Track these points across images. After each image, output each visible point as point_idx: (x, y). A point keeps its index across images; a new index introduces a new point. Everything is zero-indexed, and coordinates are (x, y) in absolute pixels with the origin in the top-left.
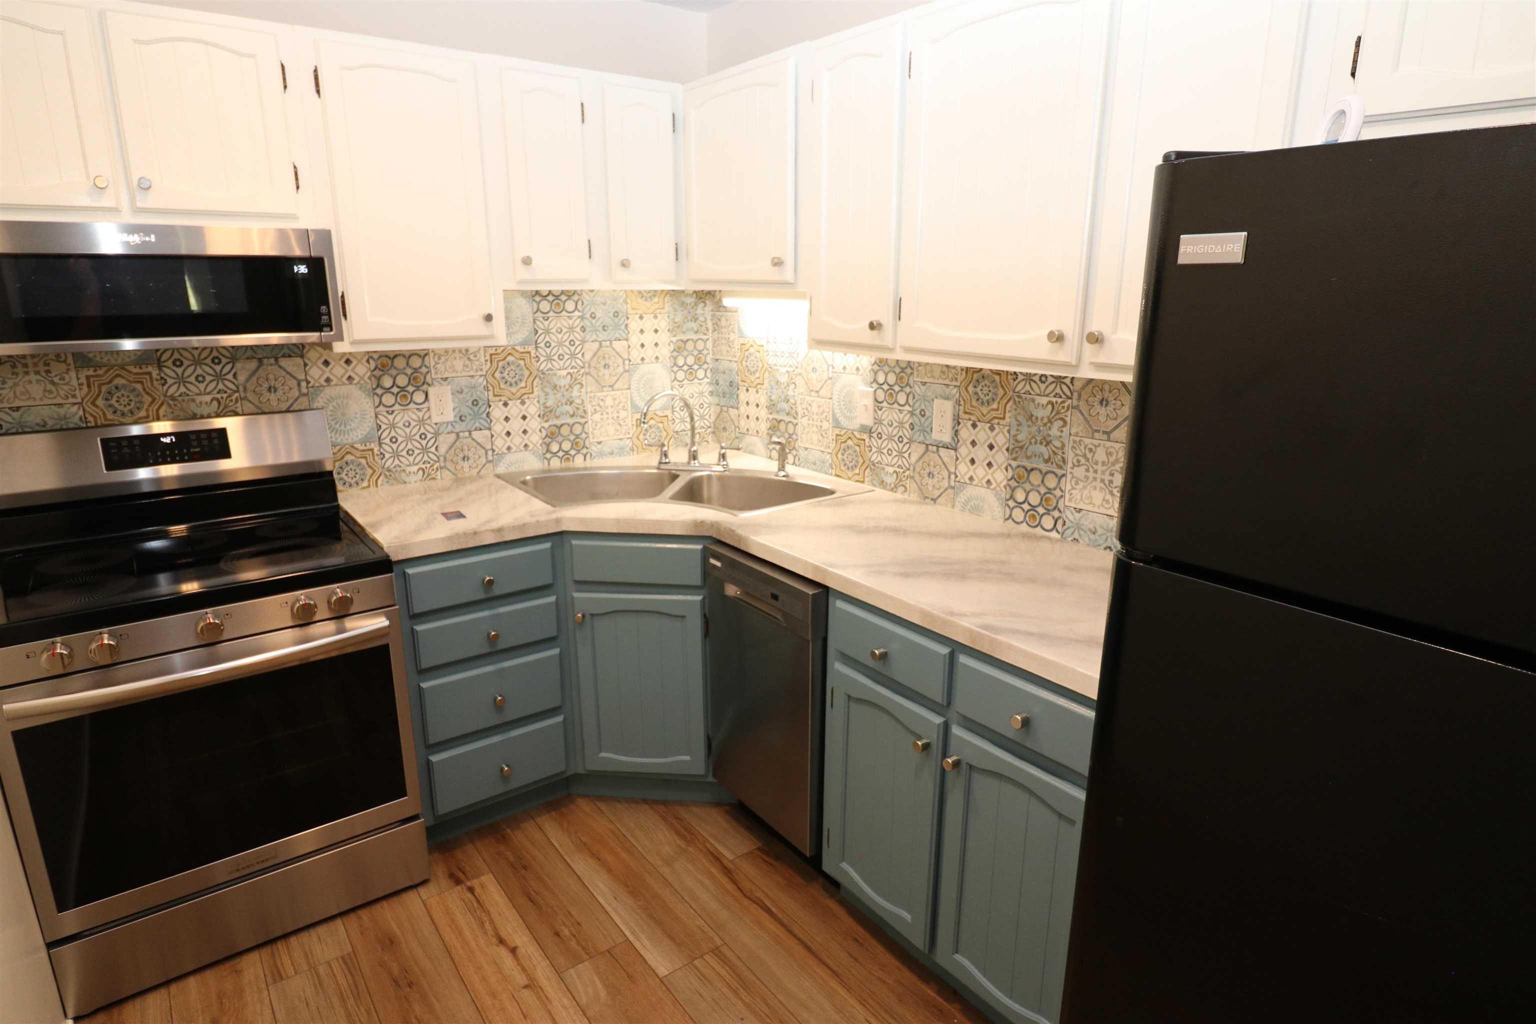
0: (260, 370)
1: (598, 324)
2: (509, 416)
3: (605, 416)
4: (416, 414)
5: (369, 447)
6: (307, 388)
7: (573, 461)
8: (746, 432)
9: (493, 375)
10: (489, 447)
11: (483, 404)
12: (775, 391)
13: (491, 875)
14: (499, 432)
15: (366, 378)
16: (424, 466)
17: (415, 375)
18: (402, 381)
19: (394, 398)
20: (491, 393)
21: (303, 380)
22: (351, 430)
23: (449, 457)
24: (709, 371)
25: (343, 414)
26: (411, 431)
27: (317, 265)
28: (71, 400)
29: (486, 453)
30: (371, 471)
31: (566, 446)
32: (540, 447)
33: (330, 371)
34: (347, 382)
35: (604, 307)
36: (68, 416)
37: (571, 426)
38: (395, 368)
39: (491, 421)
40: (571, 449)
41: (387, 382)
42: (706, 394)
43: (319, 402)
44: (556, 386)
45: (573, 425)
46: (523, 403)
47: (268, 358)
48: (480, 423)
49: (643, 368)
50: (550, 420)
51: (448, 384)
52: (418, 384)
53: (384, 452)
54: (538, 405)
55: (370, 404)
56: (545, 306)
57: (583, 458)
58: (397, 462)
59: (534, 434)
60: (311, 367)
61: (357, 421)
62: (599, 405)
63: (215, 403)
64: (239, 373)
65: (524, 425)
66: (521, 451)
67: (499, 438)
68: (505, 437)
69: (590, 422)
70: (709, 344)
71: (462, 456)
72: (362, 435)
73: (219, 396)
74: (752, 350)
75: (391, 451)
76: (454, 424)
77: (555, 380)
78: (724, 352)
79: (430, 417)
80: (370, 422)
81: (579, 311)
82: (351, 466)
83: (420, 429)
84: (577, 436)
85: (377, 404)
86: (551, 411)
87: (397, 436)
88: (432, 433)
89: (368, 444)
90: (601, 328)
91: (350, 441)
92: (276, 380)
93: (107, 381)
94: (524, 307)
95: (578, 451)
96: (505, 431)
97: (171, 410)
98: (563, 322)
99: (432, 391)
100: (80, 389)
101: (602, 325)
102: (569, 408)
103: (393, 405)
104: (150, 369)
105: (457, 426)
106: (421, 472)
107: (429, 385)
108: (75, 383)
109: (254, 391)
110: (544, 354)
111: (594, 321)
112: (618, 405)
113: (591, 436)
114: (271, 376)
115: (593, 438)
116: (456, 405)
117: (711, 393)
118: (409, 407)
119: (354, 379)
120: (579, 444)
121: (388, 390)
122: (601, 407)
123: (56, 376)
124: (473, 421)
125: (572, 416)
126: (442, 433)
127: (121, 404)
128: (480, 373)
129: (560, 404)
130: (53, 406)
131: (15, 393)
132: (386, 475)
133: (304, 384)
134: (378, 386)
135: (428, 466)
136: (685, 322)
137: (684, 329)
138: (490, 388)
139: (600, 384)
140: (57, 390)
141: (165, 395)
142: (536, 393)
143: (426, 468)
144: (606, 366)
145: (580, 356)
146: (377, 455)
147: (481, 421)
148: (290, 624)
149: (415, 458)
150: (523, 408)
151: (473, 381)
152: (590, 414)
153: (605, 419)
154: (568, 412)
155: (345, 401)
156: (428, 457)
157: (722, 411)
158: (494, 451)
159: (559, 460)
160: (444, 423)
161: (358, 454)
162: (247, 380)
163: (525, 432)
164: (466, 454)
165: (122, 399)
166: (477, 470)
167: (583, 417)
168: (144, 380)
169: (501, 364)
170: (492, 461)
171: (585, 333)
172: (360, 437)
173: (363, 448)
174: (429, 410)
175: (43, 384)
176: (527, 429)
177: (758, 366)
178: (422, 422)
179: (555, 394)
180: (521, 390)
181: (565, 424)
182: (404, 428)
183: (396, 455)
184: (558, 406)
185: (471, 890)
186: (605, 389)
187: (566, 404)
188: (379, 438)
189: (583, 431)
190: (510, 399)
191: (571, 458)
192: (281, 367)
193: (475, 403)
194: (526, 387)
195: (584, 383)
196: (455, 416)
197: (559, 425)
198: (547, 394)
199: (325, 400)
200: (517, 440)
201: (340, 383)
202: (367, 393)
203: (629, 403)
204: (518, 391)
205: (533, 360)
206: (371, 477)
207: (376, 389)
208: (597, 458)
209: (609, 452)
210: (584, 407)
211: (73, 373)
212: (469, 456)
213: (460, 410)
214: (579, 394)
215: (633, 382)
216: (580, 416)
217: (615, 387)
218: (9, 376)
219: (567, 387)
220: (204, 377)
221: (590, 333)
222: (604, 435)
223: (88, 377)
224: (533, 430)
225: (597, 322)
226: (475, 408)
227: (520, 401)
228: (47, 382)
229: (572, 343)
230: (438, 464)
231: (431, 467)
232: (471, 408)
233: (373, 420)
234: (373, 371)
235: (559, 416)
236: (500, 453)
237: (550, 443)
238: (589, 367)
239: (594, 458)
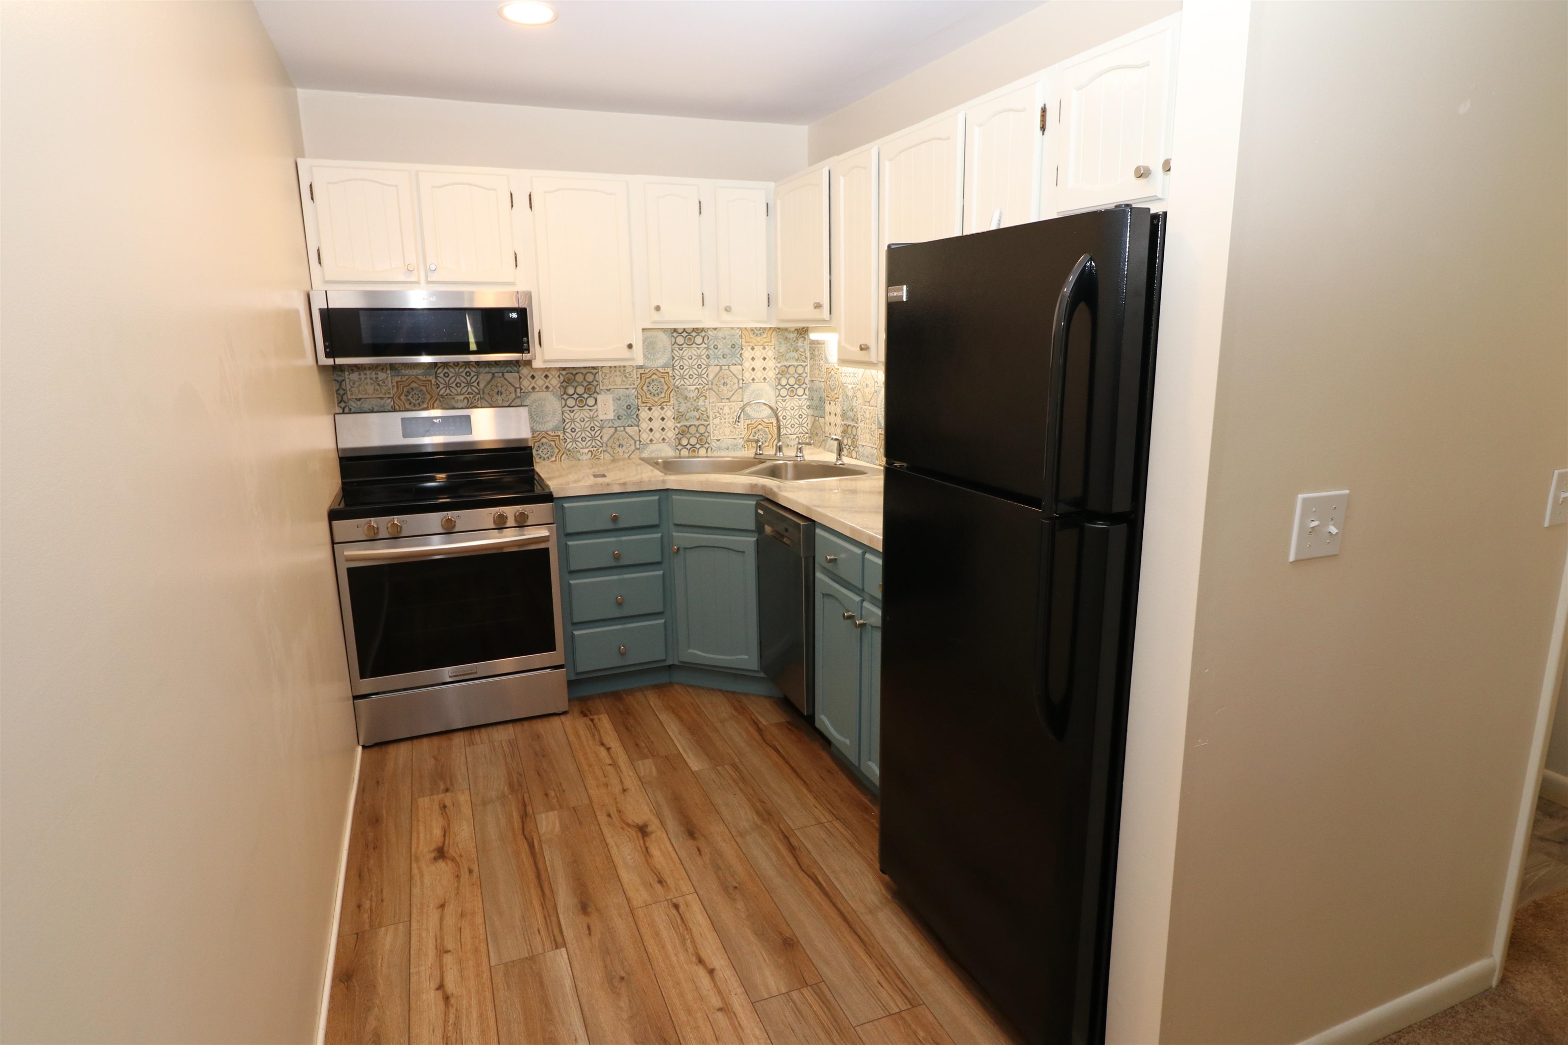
0: (493, 380)
1: (719, 353)
2: (652, 418)
3: (723, 421)
4: (588, 413)
5: (557, 434)
6: (520, 393)
7: (698, 452)
8: (829, 436)
9: (642, 388)
10: (637, 438)
11: (635, 408)
12: (845, 403)
13: (606, 715)
14: (644, 428)
15: (557, 387)
16: (592, 449)
17: (589, 386)
18: (580, 390)
19: (574, 402)
20: (640, 401)
21: (518, 388)
22: (546, 422)
23: (609, 444)
24: (807, 389)
25: (542, 411)
26: (585, 425)
27: (523, 313)
28: (388, 396)
29: (635, 443)
30: (557, 450)
31: (693, 441)
32: (673, 441)
33: (535, 382)
34: (545, 390)
35: (724, 341)
36: (385, 405)
37: (697, 427)
38: (576, 381)
39: (639, 420)
40: (697, 443)
41: (571, 391)
42: (805, 407)
43: (527, 402)
44: (687, 397)
45: (699, 426)
46: (662, 408)
47: (498, 373)
48: (631, 421)
49: (754, 386)
50: (682, 422)
51: (611, 394)
52: (591, 393)
53: (566, 438)
54: (673, 410)
55: (559, 405)
56: (680, 340)
57: (705, 450)
58: (574, 445)
59: (670, 431)
60: (524, 379)
61: (550, 416)
62: (718, 412)
63: (466, 401)
64: (480, 382)
65: (663, 424)
66: (660, 443)
67: (645, 433)
68: (649, 432)
69: (711, 424)
70: (808, 369)
71: (619, 444)
72: (553, 425)
73: (468, 396)
74: (833, 372)
75: (571, 438)
76: (613, 421)
77: (686, 393)
78: (817, 375)
79: (597, 416)
80: (558, 417)
81: (705, 344)
82: (545, 446)
83: (590, 423)
84: (702, 435)
85: (563, 406)
86: (682, 415)
87: (575, 428)
88: (599, 427)
89: (556, 432)
90: (721, 356)
91: (545, 429)
92: (502, 387)
93: (407, 384)
94: (664, 340)
95: (702, 446)
96: (649, 428)
97: (441, 405)
98: (693, 351)
99: (599, 398)
100: (393, 389)
101: (722, 354)
102: (696, 414)
103: (574, 406)
104: (431, 378)
105: (616, 423)
106: (590, 454)
107: (598, 393)
108: (390, 385)
109: (489, 394)
110: (679, 374)
111: (716, 351)
112: (733, 413)
113: (712, 435)
114: (499, 385)
115: (714, 436)
116: (616, 408)
117: (809, 407)
118: (584, 408)
119: (550, 388)
120: (703, 441)
121: (571, 396)
122: (720, 414)
123: (381, 381)
124: (627, 420)
125: (698, 419)
126: (605, 427)
127: (413, 399)
128: (633, 386)
129: (689, 410)
130: (378, 399)
131: (359, 390)
132: (567, 454)
133: (518, 390)
134: (564, 393)
136: (787, 352)
137: (787, 358)
138: (640, 397)
139: (720, 397)
140: (381, 389)
141: (438, 395)
142: (672, 402)
143: (594, 450)
144: (725, 384)
145: (705, 376)
146: (562, 440)
147: (633, 420)
148: (493, 527)
149: (587, 443)
150: (663, 412)
151: (628, 392)
152: (711, 418)
153: (723, 423)
154: (695, 417)
155: (543, 402)
156: (596, 443)
157: (815, 420)
158: (640, 441)
159: (687, 451)
160: (607, 420)
161: (550, 438)
162: (485, 387)
163: (663, 429)
164: (621, 443)
165: (415, 396)
166: (628, 454)
167: (706, 421)
168: (427, 385)
169: (648, 380)
170: (639, 449)
171: (710, 359)
172: (552, 427)
173: (553, 434)
174: (597, 411)
175: (373, 385)
176: (665, 427)
177: (836, 385)
178: (592, 419)
179: (686, 403)
180: (661, 399)
181: (693, 425)
182: (580, 422)
183: (574, 440)
185: (592, 720)
186: (723, 400)
187: (694, 411)
188: (564, 428)
189: (706, 431)
190: (653, 406)
191: (697, 451)
192: (505, 379)
193: (629, 407)
194: (665, 397)
195: (707, 395)
196: (615, 416)
197: (688, 426)
198: (680, 403)
199: (531, 401)
200: (657, 435)
201: (541, 390)
202: (557, 398)
203: (742, 412)
204: (659, 400)
205: (670, 378)
206: (557, 454)
207: (564, 394)
208: (716, 451)
209: (726, 448)
210: (707, 413)
211: (389, 379)
212: (623, 444)
213: (618, 412)
214: (704, 404)
215: (745, 396)
216: (704, 420)
217: (731, 400)
218: (357, 380)
219: (695, 398)
220: (460, 384)
221: (713, 360)
222: (722, 435)
223: (397, 382)
224: (669, 428)
225: (718, 351)
226: (629, 411)
227: (660, 407)
228: (376, 384)
229: (699, 366)
230: (602, 448)
231: (596, 450)
232: (626, 411)
233: (560, 416)
234: (562, 383)
235: (688, 419)
236: (645, 443)
237: (681, 438)
238: (712, 384)
239: (714, 451)
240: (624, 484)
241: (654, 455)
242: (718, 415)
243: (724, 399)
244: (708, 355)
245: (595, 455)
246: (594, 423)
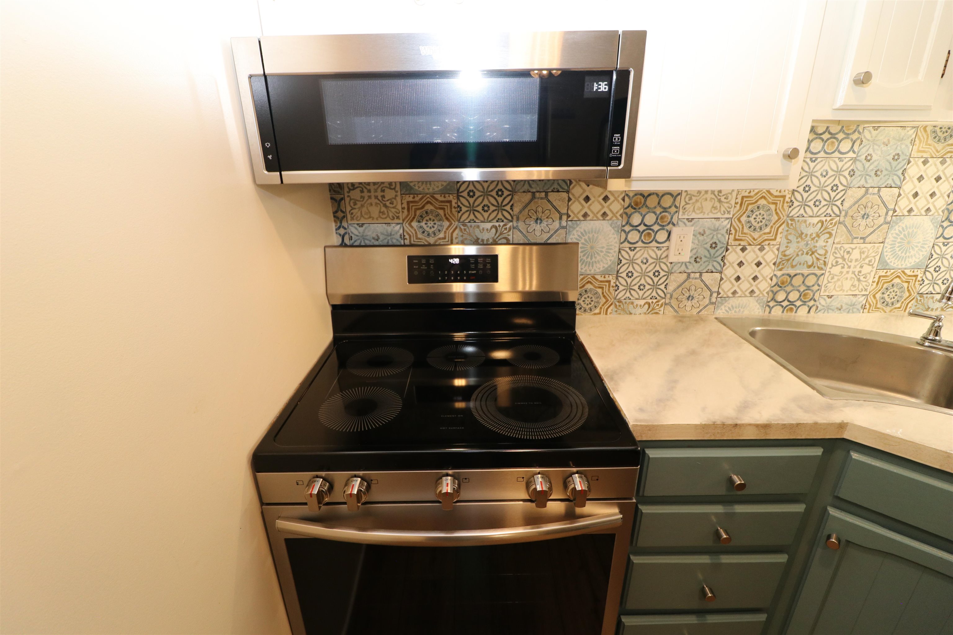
0: (532, 202)
1: (872, 167)
2: (744, 261)
3: (846, 269)
4: (655, 252)
5: (607, 278)
6: (567, 221)
7: (796, 312)
9: (739, 219)
10: (715, 289)
11: (721, 248)
14: (729, 276)
15: (618, 215)
16: (650, 301)
17: (663, 214)
18: (650, 219)
19: (639, 235)
20: (732, 237)
21: (564, 214)
22: (595, 262)
23: (675, 295)
25: (592, 248)
26: (647, 268)
28: (396, 221)
29: (711, 295)
30: (604, 300)
31: (794, 296)
32: (766, 295)
33: (589, 207)
34: (601, 218)
35: (884, 148)
36: (393, 233)
37: (805, 277)
38: (647, 206)
39: (725, 264)
40: (798, 300)
41: (636, 219)
44: (802, 233)
45: (808, 275)
46: (762, 249)
48: (713, 266)
49: (908, 221)
50: (786, 269)
51: (692, 226)
52: (664, 224)
53: (619, 285)
54: (777, 252)
55: (616, 240)
56: (818, 145)
57: (807, 309)
58: (628, 294)
59: (764, 281)
60: (574, 202)
61: (602, 254)
62: (843, 257)
63: (494, 230)
64: (515, 205)
65: (757, 271)
66: (746, 296)
67: (728, 282)
68: (734, 282)
69: (827, 274)
71: (688, 295)
72: (603, 267)
73: (497, 224)
75: (625, 284)
76: (688, 264)
77: (803, 228)
79: (667, 256)
80: (613, 256)
81: (854, 152)
82: (589, 294)
83: (655, 266)
84: (809, 288)
85: (622, 240)
86: (788, 260)
87: (633, 271)
88: (665, 272)
89: (607, 276)
90: (873, 173)
91: (592, 272)
92: (543, 213)
93: (420, 206)
95: (804, 303)
96: (735, 276)
97: (461, 234)
98: (834, 164)
99: (676, 231)
100: (403, 212)
101: (876, 169)
102: (809, 259)
103: (637, 242)
105: (690, 267)
106: (647, 306)
107: (674, 225)
108: (399, 207)
109: (524, 221)
110: (801, 199)
111: (867, 164)
112: (864, 260)
113: (823, 289)
114: (540, 209)
116: (695, 246)
118: (651, 245)
119: (607, 215)
120: (807, 296)
121: (635, 227)
122: (844, 260)
123: (388, 200)
124: (707, 263)
125: (809, 267)
126: (675, 272)
127: (428, 226)
128: (727, 216)
129: (800, 253)
130: (384, 225)
131: (361, 212)
132: (616, 305)
133: (565, 217)
134: (627, 223)
135: (655, 301)
138: (733, 231)
139: (851, 235)
140: (388, 212)
142: (778, 239)
144: (865, 216)
145: (839, 203)
146: (613, 287)
147: (715, 264)
149: (645, 292)
150: (761, 254)
151: (717, 223)
152: (830, 265)
153: (845, 273)
154: (806, 262)
155: (596, 235)
156: (657, 293)
158: (719, 293)
159: (781, 309)
160: (679, 263)
161: (597, 284)
162: (521, 212)
163: (755, 278)
164: (692, 294)
165: (429, 222)
166: (699, 310)
167: (821, 269)
169: (750, 207)
170: (714, 304)
171: (853, 177)
172: (601, 269)
173: (602, 279)
174: (668, 249)
175: (379, 206)
176: (759, 276)
178: (658, 260)
179: (798, 242)
180: (764, 236)
181: (799, 274)
182: (641, 264)
183: (629, 288)
184: (798, 255)
186: (855, 241)
187: (807, 254)
188: (618, 271)
189: (817, 283)
190: (750, 245)
191: (795, 309)
192: (549, 201)
193: (714, 245)
194: (770, 233)
195: (834, 233)
196: (691, 257)
197: (792, 275)
198: (790, 242)
199: (580, 234)
200: (745, 285)
201: (595, 218)
202: (616, 229)
203: (877, 258)
204: (760, 237)
205: (786, 205)
206: (603, 305)
207: (625, 225)
208: (823, 311)
209: (837, 308)
210: (825, 258)
211: (399, 199)
212: (694, 296)
213: (697, 251)
214: (825, 244)
215: (890, 235)
216: (818, 267)
217: (867, 240)
218: (359, 198)
219: (814, 235)
220: (489, 207)
221: (859, 178)
222: (838, 289)
223: (408, 203)
224: (764, 277)
225: (871, 165)
226: (712, 251)
227: (759, 247)
228: (382, 205)
229: (836, 188)
230: (664, 300)
231: (656, 302)
232: (708, 251)
233: (616, 254)
234: (626, 208)
235: (796, 265)
236: (725, 296)
237: (777, 292)
238: (846, 215)
239: (820, 311)
241: (733, 312)
242: (840, 261)
243: (857, 238)
244: (853, 170)
245: (653, 309)
246: (660, 266)
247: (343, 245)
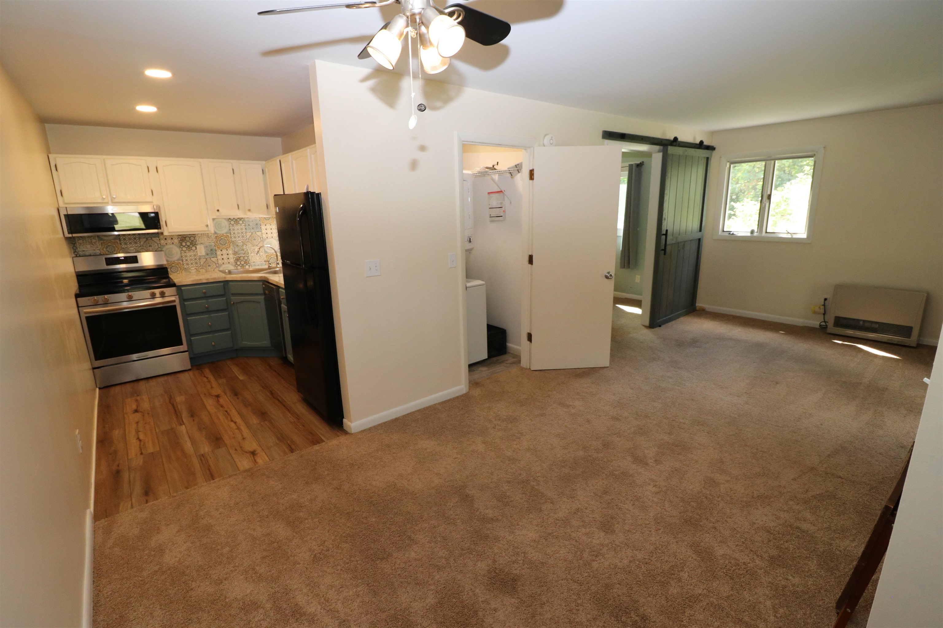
0: (147, 241)
1: (251, 227)
2: (223, 254)
4: (193, 253)
5: (179, 262)
7: (245, 267)
9: (217, 242)
10: (217, 262)
11: (214, 251)
13: (208, 369)
14: (220, 258)
15: (177, 243)
16: (196, 268)
17: (192, 242)
18: (188, 244)
19: (186, 249)
20: (216, 247)
21: (159, 244)
22: (173, 257)
23: (204, 265)
25: (171, 253)
26: (192, 258)
27: (157, 214)
28: (97, 249)
29: (216, 264)
30: (179, 269)
31: (242, 263)
32: (233, 263)
33: (167, 241)
34: (172, 244)
35: (252, 223)
36: (96, 253)
37: (244, 257)
38: (186, 240)
39: (217, 255)
40: (244, 264)
41: (184, 244)
43: (164, 249)
44: (238, 245)
46: (227, 250)
47: (149, 238)
49: (268, 240)
50: (237, 255)
51: (203, 245)
52: (193, 245)
53: (184, 264)
54: (232, 251)
55: (179, 250)
56: (233, 222)
59: (231, 259)
60: (161, 240)
61: (175, 255)
62: (253, 251)
63: (135, 250)
64: (141, 242)
65: (228, 256)
67: (220, 260)
68: (222, 260)
69: (250, 256)
73: (136, 248)
75: (186, 263)
76: (205, 256)
79: (197, 254)
81: (244, 224)
82: (174, 267)
83: (194, 257)
84: (246, 260)
85: (181, 250)
86: (236, 253)
87: (187, 259)
88: (198, 259)
90: (252, 229)
91: (173, 260)
92: (152, 244)
93: (106, 244)
94: (225, 223)
95: (247, 265)
96: (222, 258)
97: (123, 251)
98: (239, 227)
99: (198, 247)
100: (100, 246)
102: (243, 252)
103: (186, 251)
104: (117, 241)
107: (197, 245)
108: (98, 244)
110: (233, 236)
111: (249, 226)
112: (259, 251)
114: (150, 242)
115: (252, 261)
116: (205, 250)
118: (191, 251)
119: (174, 243)
120: (247, 263)
121: (184, 246)
123: (93, 242)
124: (211, 255)
125: (244, 254)
126: (201, 258)
127: (110, 249)
128: (213, 241)
129: (239, 251)
130: (92, 250)
131: (83, 247)
139: (253, 245)
140: (93, 246)
141: (121, 248)
142: (231, 247)
144: (254, 239)
145: (245, 236)
146: (182, 264)
147: (214, 255)
148: (150, 297)
149: (193, 265)
150: (227, 252)
151: (210, 244)
152: (250, 253)
153: (255, 255)
154: (242, 253)
155: (171, 249)
156: (197, 265)
158: (218, 264)
159: (240, 267)
160: (202, 256)
161: (176, 264)
163: (228, 259)
164: (209, 264)
166: (213, 269)
169: (219, 239)
170: (217, 267)
171: (247, 230)
172: (176, 259)
173: (177, 262)
174: (197, 252)
178: (195, 255)
179: (237, 248)
180: (226, 247)
182: (189, 257)
183: (188, 264)
185: (202, 371)
187: (242, 250)
188: (182, 260)
189: (248, 258)
190: (223, 249)
191: (243, 266)
192: (153, 240)
193: (212, 250)
194: (228, 246)
195: (247, 244)
196: (205, 254)
197: (240, 257)
198: (235, 248)
199: (166, 249)
200: (226, 261)
201: (170, 244)
202: (178, 247)
203: (263, 250)
205: (229, 238)
207: (181, 246)
209: (257, 265)
210: (248, 251)
211: (97, 242)
213: (207, 252)
214: (246, 248)
216: (247, 254)
217: (258, 246)
218: (82, 243)
219: (242, 245)
220: (132, 243)
222: (255, 260)
223: (101, 243)
226: (212, 252)
228: (91, 244)
229: (242, 233)
230: (200, 267)
231: (198, 268)
232: (210, 252)
233: (180, 254)
234: (180, 241)
235: (239, 254)
236: (220, 264)
237: (237, 262)
238: (249, 240)
239: (252, 266)
240: (208, 279)
241: (224, 268)
243: (255, 245)
244: (246, 228)
245: (198, 270)
246: (196, 257)
247: (76, 256)
